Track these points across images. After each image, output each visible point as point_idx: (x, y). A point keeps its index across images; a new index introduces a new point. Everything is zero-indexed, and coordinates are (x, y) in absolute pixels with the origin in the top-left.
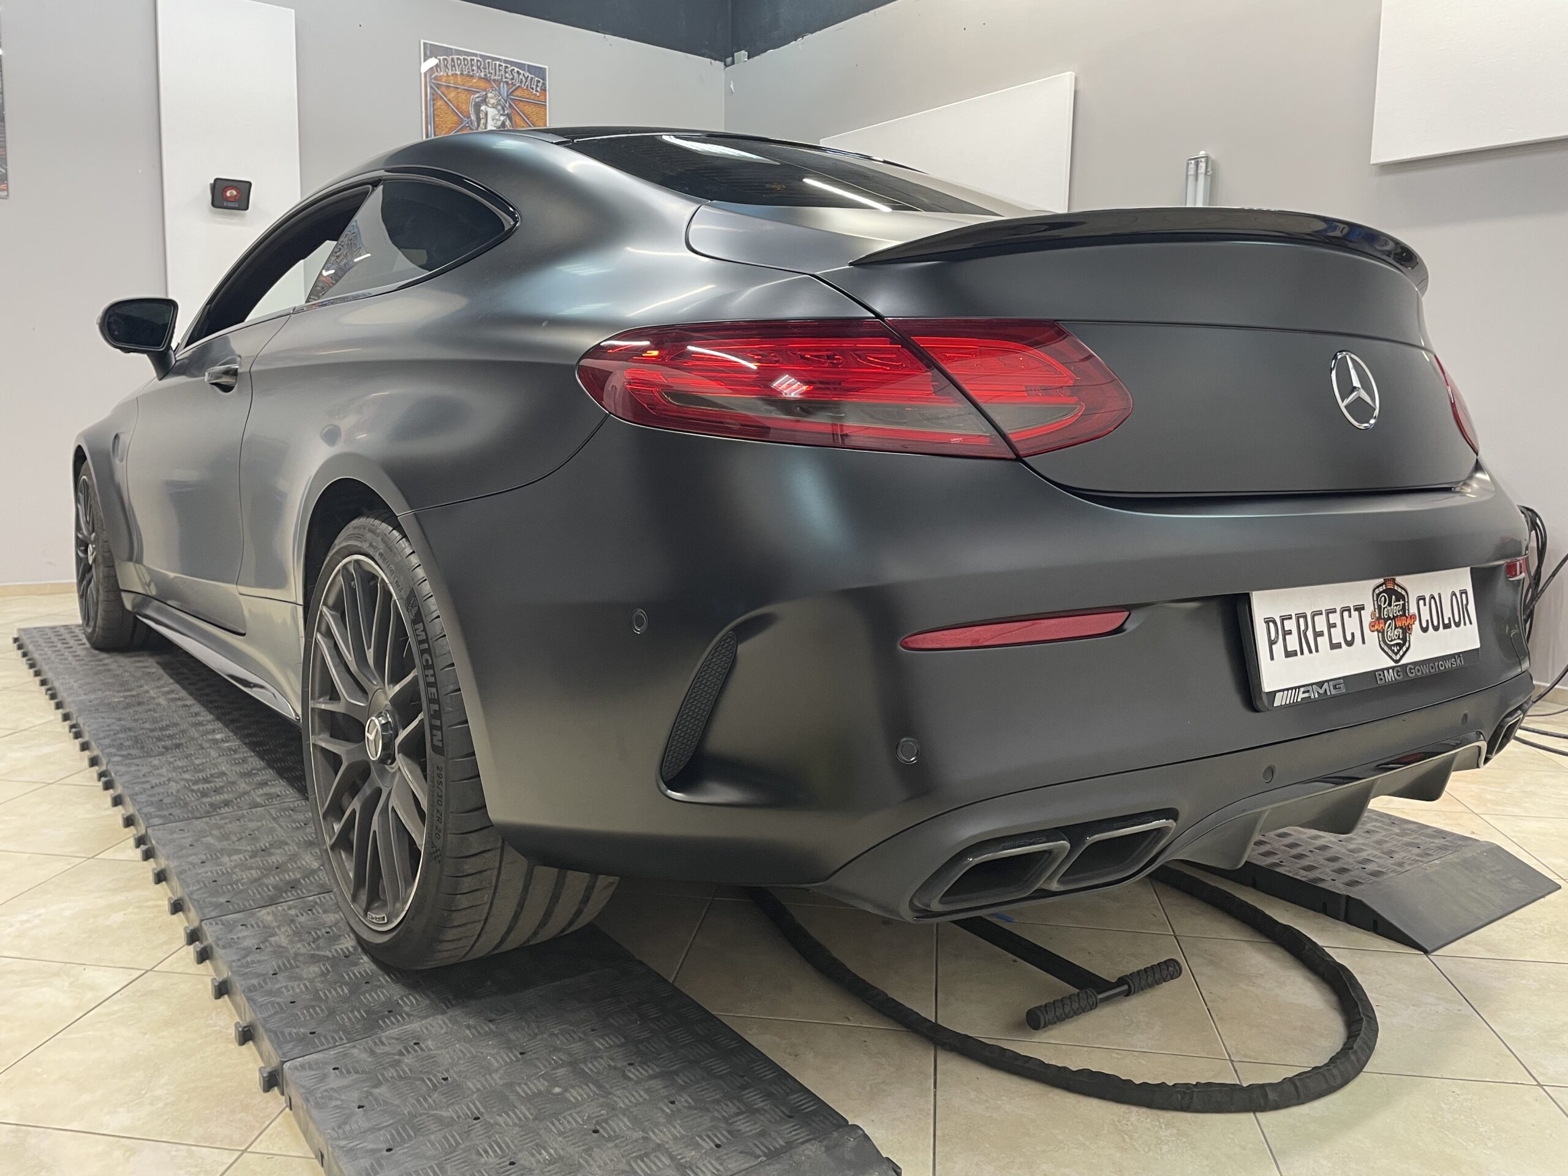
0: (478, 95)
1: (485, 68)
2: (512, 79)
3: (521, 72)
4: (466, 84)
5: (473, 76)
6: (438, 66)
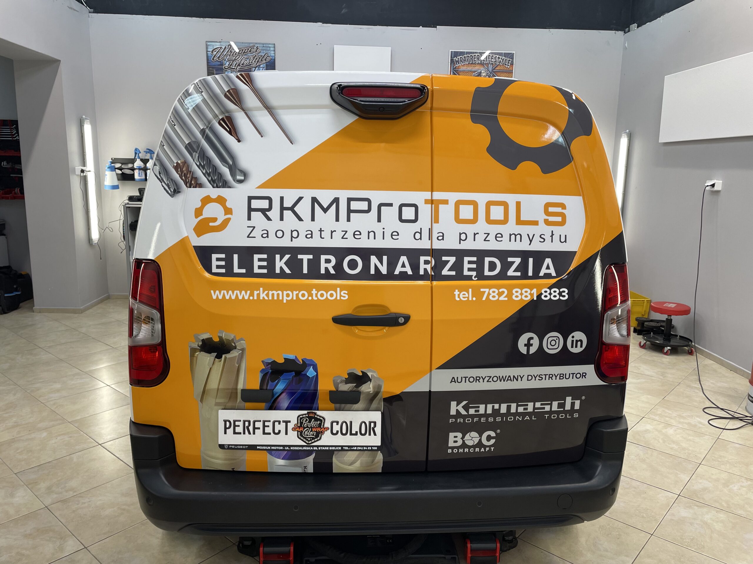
0: (476, 73)
2: (495, 62)
3: (501, 57)
4: (471, 68)
5: (475, 64)
6: (457, 62)
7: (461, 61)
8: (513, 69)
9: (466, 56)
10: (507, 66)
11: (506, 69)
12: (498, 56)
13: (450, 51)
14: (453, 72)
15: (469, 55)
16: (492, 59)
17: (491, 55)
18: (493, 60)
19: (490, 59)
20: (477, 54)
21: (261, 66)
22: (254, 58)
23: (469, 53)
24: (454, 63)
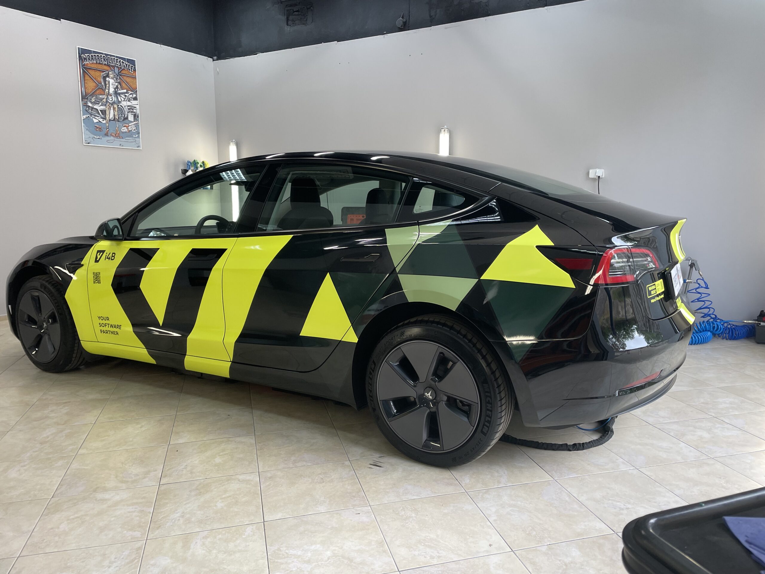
0: (104, 73)
1: (107, 60)
2: (120, 65)
3: (124, 62)
4: (99, 68)
5: (102, 64)
6: (85, 59)
7: (89, 59)
8: (136, 75)
9: (93, 54)
11: (130, 74)
12: (122, 61)
13: (77, 47)
14: (82, 69)
15: (96, 55)
17: (116, 58)
18: (118, 63)
19: (116, 62)
20: (103, 55)
23: (95, 52)
24: (82, 60)
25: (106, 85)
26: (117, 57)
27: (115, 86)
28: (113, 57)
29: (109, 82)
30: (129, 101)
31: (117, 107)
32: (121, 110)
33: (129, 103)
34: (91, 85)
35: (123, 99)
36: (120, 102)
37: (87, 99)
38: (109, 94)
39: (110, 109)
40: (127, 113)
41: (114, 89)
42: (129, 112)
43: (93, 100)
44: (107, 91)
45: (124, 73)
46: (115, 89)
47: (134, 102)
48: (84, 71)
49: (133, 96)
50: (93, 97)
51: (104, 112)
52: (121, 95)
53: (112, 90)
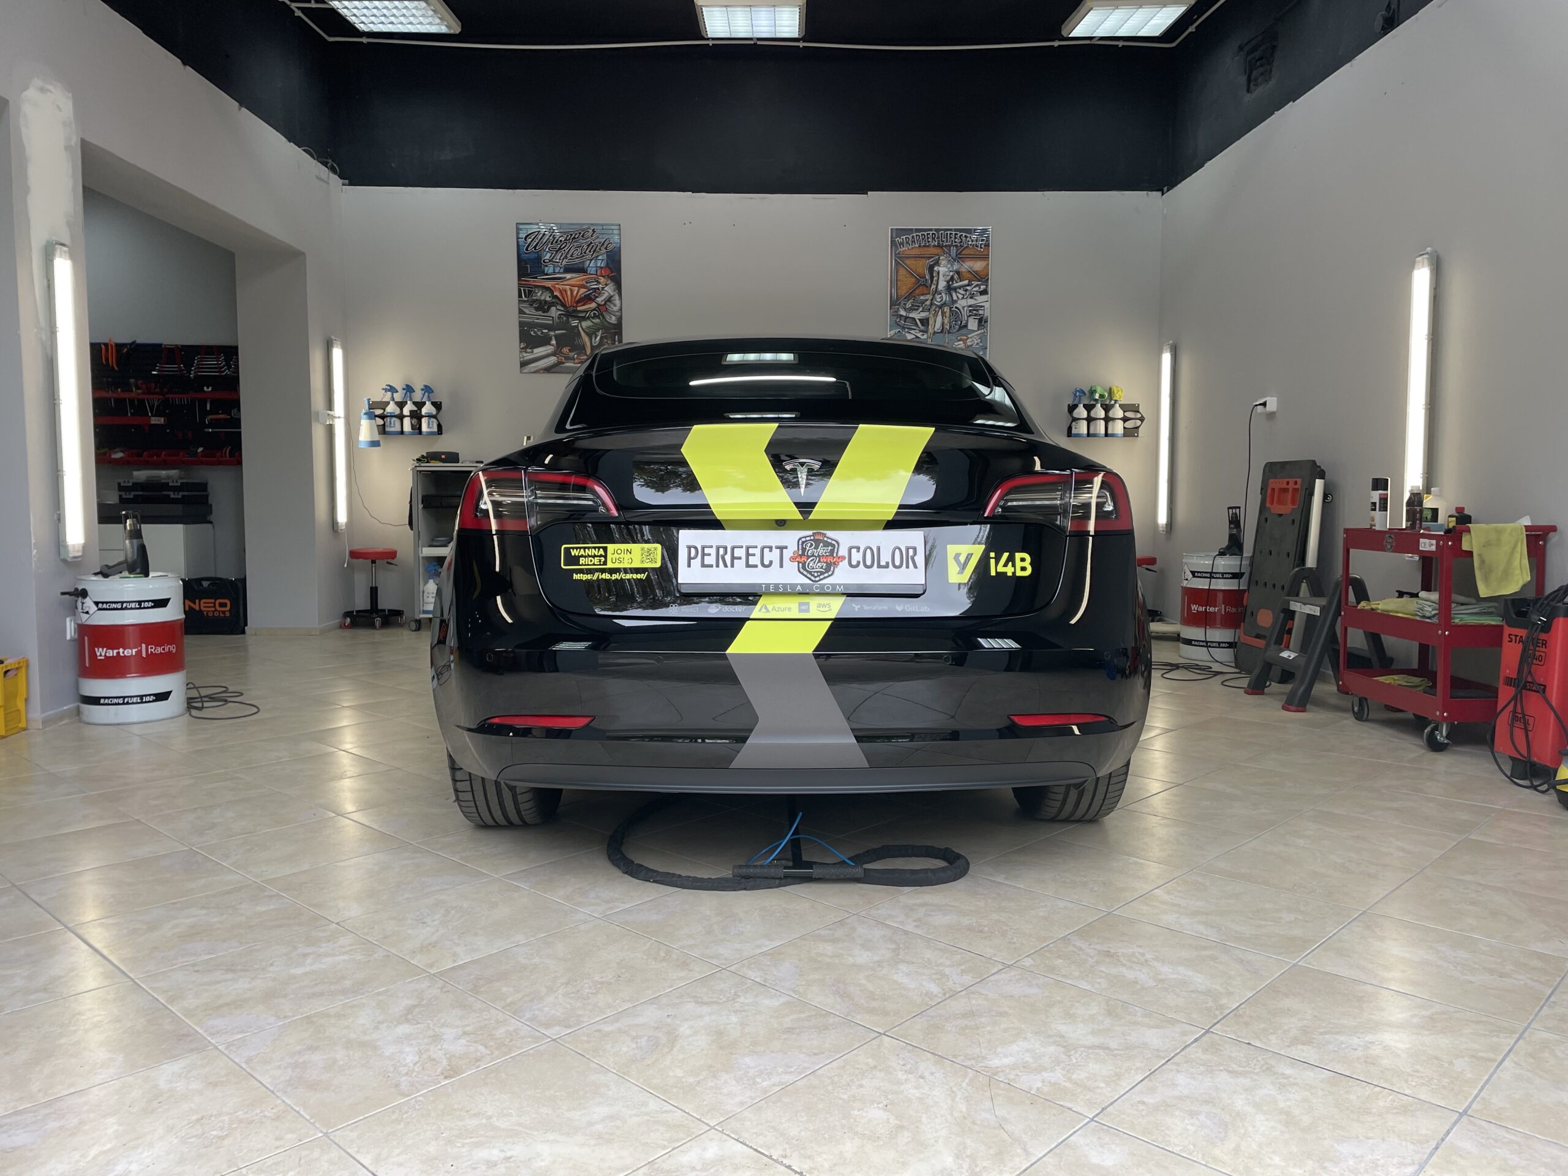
0: (932, 259)
1: (938, 238)
2: (961, 242)
3: (969, 235)
4: (923, 253)
5: (928, 246)
6: (902, 244)
7: (908, 243)
8: (989, 252)
9: (915, 235)
10: (979, 249)
11: (977, 253)
12: (964, 234)
13: (890, 228)
14: (896, 260)
15: (920, 234)
16: (955, 238)
17: (954, 233)
18: (956, 240)
19: (953, 239)
20: (931, 233)
21: (600, 258)
22: (589, 245)
23: (917, 230)
24: (896, 246)
25: (932, 277)
26: (956, 230)
27: (949, 278)
28: (949, 232)
29: (938, 273)
30: (971, 298)
31: (948, 311)
32: (955, 314)
33: (971, 302)
34: (907, 283)
35: (960, 296)
36: (955, 302)
37: (899, 304)
38: (936, 291)
39: (936, 315)
40: (966, 317)
41: (945, 283)
42: (970, 316)
43: (909, 305)
44: (933, 287)
45: (967, 253)
46: (948, 282)
47: (980, 299)
48: (897, 263)
49: (980, 288)
50: (909, 300)
51: (925, 322)
52: (958, 290)
53: (942, 284)
